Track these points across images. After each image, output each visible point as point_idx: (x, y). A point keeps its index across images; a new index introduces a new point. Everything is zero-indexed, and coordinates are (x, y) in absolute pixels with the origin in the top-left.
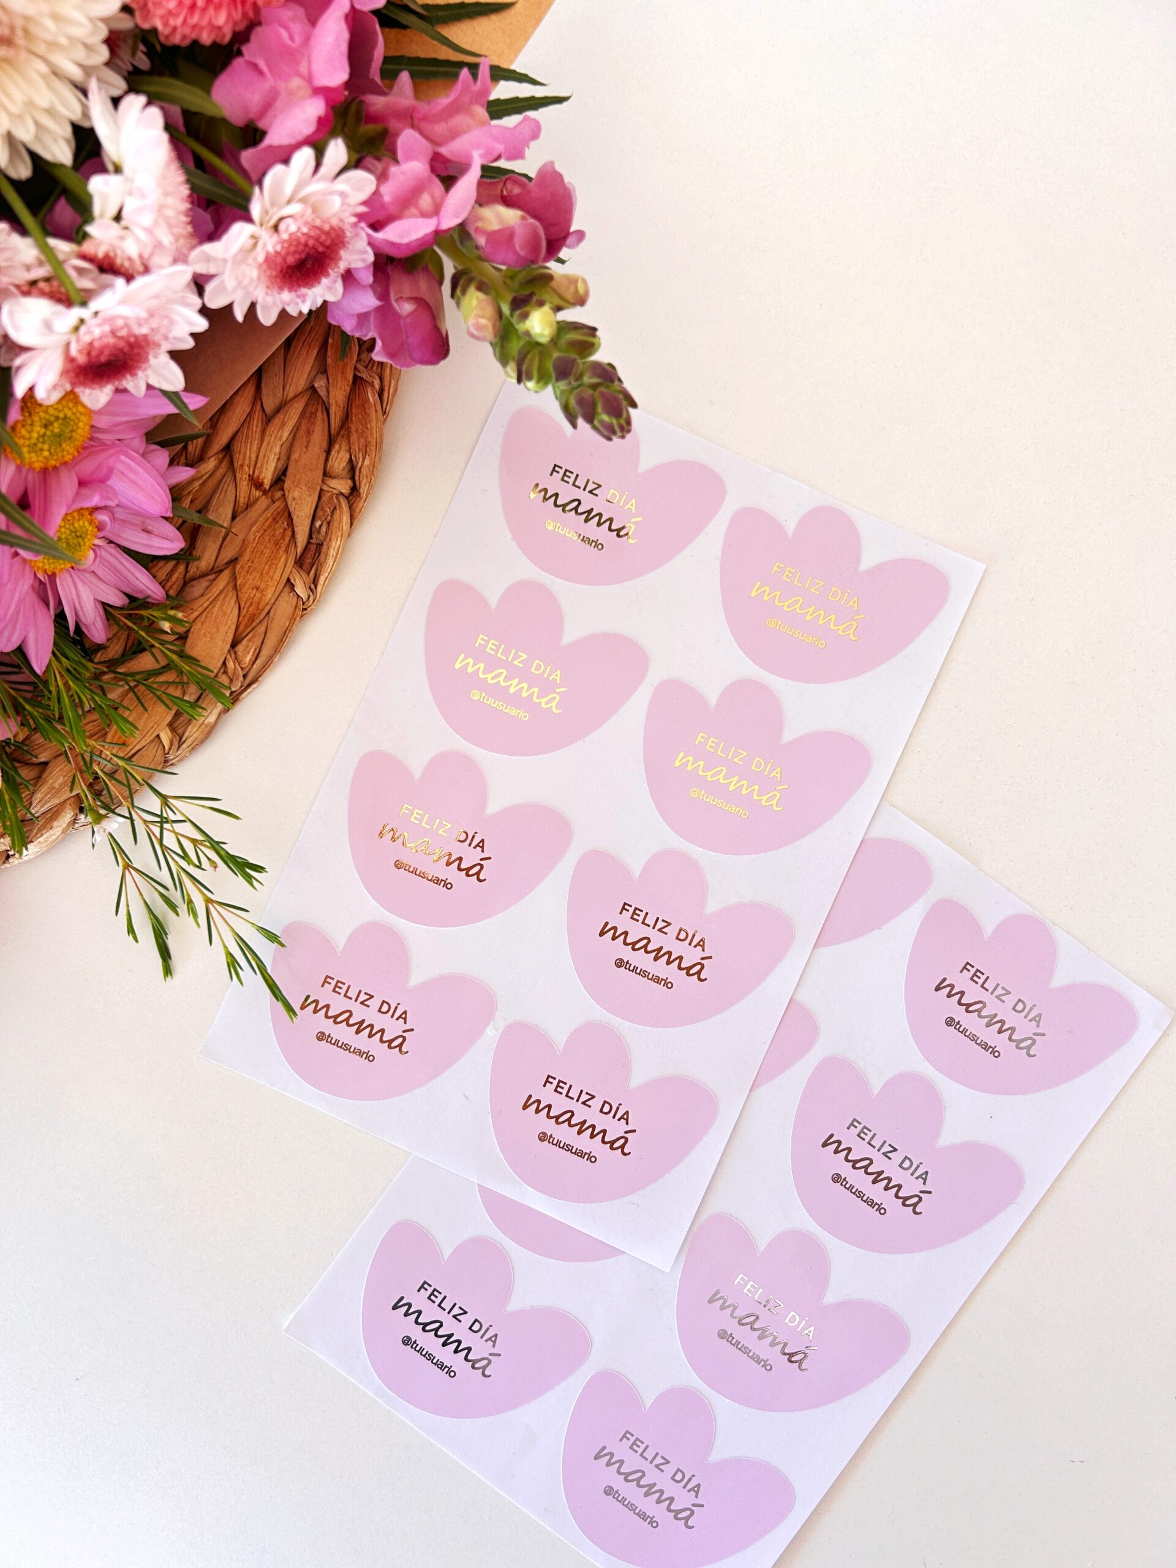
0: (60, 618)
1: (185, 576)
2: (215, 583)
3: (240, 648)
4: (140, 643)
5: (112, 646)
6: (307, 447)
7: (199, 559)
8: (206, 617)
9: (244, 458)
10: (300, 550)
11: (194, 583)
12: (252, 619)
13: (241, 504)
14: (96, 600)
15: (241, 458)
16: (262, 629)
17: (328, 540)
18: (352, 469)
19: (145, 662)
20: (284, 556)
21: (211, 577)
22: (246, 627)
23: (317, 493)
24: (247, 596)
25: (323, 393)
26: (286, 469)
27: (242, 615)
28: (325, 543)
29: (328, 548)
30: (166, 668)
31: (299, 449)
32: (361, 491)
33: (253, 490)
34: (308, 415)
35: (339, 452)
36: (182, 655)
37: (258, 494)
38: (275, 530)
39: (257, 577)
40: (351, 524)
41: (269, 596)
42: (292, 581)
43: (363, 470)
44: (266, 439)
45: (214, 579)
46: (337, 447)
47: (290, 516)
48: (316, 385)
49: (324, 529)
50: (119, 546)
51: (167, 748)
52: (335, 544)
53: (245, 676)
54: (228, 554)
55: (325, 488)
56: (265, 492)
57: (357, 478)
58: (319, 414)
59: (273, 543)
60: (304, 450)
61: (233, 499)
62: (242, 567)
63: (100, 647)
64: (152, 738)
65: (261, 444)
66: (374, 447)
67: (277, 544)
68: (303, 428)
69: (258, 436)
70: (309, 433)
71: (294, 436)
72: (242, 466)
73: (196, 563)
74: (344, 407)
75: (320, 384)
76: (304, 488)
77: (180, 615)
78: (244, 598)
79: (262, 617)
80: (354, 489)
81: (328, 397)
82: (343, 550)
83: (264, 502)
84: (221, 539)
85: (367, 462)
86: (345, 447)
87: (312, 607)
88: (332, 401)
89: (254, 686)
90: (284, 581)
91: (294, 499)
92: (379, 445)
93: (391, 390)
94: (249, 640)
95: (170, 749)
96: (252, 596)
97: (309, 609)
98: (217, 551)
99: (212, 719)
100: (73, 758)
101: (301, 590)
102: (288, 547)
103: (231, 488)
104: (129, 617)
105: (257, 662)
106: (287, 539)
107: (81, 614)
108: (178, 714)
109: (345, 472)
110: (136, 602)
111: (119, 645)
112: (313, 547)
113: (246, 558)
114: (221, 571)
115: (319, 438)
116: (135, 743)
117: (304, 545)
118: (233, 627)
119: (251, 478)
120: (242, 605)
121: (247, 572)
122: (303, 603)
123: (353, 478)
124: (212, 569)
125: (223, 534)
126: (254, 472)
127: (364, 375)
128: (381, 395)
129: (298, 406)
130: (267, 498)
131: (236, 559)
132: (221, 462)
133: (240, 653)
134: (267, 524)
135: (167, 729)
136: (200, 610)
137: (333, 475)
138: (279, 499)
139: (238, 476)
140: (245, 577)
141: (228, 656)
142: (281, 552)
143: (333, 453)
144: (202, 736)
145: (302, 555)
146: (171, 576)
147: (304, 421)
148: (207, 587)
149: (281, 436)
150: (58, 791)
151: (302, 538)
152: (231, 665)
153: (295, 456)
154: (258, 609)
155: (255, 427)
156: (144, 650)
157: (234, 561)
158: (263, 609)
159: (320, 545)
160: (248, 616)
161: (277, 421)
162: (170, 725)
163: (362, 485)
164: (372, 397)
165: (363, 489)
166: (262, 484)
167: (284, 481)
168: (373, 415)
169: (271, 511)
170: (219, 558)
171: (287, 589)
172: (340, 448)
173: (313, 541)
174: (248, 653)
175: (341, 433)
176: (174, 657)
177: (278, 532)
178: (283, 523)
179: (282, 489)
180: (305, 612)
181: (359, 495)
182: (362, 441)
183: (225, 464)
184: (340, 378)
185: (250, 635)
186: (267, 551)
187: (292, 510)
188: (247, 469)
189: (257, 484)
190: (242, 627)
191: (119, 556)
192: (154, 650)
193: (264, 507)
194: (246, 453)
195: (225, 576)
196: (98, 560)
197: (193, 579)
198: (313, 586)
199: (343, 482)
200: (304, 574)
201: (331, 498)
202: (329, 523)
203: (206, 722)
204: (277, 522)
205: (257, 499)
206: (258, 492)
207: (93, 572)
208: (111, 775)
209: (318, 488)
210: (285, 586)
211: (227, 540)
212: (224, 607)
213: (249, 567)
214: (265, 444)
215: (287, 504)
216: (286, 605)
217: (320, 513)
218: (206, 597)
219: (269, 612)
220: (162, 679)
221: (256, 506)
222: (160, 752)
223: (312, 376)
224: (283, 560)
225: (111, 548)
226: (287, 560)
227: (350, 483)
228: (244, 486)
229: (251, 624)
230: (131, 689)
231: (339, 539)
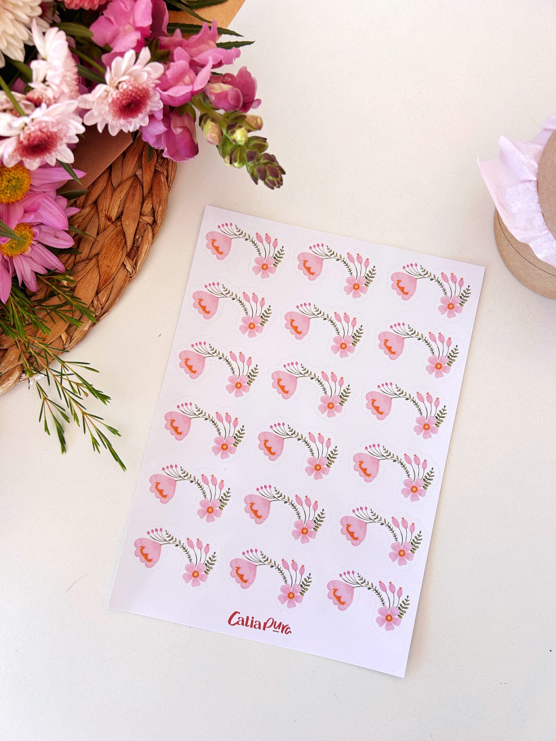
0: (15, 278)
1: (74, 262)
2: (89, 264)
3: (100, 295)
4: (53, 292)
5: (39, 294)
6: (132, 201)
7: (81, 253)
8: (84, 280)
9: (103, 207)
10: (129, 249)
11: (79, 264)
12: (106, 282)
13: (101, 228)
14: (32, 271)
15: (102, 207)
16: (110, 286)
17: (142, 244)
18: (153, 212)
19: (55, 301)
20: (121, 252)
21: (87, 262)
22: (103, 285)
23: (137, 222)
24: (103, 270)
25: (140, 177)
26: (122, 212)
27: (101, 279)
28: (141, 246)
29: (142, 248)
30: (66, 304)
31: (129, 203)
32: (158, 222)
33: (107, 221)
34: (133, 187)
35: (147, 204)
36: (73, 297)
37: (109, 223)
38: (117, 240)
39: (108, 262)
40: (153, 238)
41: (114, 270)
42: (125, 264)
43: (159, 212)
44: (114, 198)
45: (88, 263)
46: (146, 202)
47: (124, 234)
48: (137, 174)
49: (140, 239)
50: (43, 244)
51: (65, 342)
52: (145, 247)
53: (102, 308)
54: (95, 251)
55: (141, 220)
56: (113, 223)
57: (156, 216)
58: (138, 187)
59: (116, 245)
60: (131, 203)
61: (97, 226)
62: (101, 257)
63: (34, 294)
64: (57, 337)
65: (111, 201)
66: (164, 202)
67: (118, 246)
68: (131, 193)
69: (109, 197)
70: (133, 195)
71: (127, 197)
72: (102, 210)
73: (80, 255)
74: (150, 184)
75: (139, 173)
76: (131, 220)
77: (72, 278)
78: (102, 271)
79: (110, 280)
80: (155, 221)
81: (143, 179)
82: (149, 249)
83: (112, 227)
84: (92, 244)
85: (160, 208)
86: (150, 201)
87: (135, 276)
88: (144, 181)
89: (107, 313)
90: (121, 263)
91: (126, 225)
92: (166, 201)
93: (172, 177)
94: (105, 291)
95: (66, 343)
96: (106, 270)
97: (133, 277)
98: (90, 249)
99: (86, 328)
100: (20, 346)
101: (129, 267)
102: (123, 247)
103: (97, 220)
104: (48, 280)
105: (108, 302)
106: (123, 244)
107: (24, 277)
108: (70, 326)
109: (150, 214)
110: (51, 273)
111: (43, 293)
112: (135, 248)
113: (104, 253)
114: (91, 259)
115: (138, 197)
116: (49, 339)
117: (131, 247)
118: (97, 285)
119: (106, 216)
120: (101, 274)
121: (104, 259)
122: (130, 274)
123: (154, 216)
124: (87, 258)
125: (92, 242)
126: (107, 213)
127: (159, 169)
128: (167, 179)
129: (129, 183)
130: (113, 225)
131: (99, 253)
132: (92, 209)
133: (100, 297)
134: (113, 237)
135: (65, 333)
136: (81, 277)
137: (144, 214)
138: (119, 226)
139: (100, 215)
140: (103, 261)
141: (94, 299)
142: (120, 250)
143: (145, 204)
144: (81, 337)
145: (130, 252)
146: (68, 261)
147: (132, 190)
148: (85, 266)
149: (120, 196)
150: (12, 362)
151: (129, 243)
152: (95, 302)
153: (127, 206)
154: (109, 276)
155: (108, 192)
156: (55, 295)
157: (97, 255)
158: (111, 277)
159: (138, 247)
160: (104, 280)
161: (119, 190)
162: (66, 331)
163: (158, 219)
164: (163, 179)
165: (159, 221)
166: (111, 219)
167: (121, 218)
168: (164, 187)
169: (115, 231)
170: (91, 253)
171: (123, 267)
172: (148, 202)
173: (135, 245)
174: (104, 297)
175: (149, 196)
176: (69, 298)
177: (118, 241)
178: (121, 236)
179: (121, 221)
180: (131, 279)
181: (157, 224)
182: (158, 198)
183: (94, 210)
184: (148, 170)
185: (105, 289)
186: (113, 249)
187: (125, 230)
188: (104, 212)
189: (109, 219)
190: (101, 285)
191: (43, 249)
192: (60, 295)
193: (112, 229)
194: (104, 204)
195: (94, 261)
196: (33, 252)
197: (79, 262)
198: (135, 266)
199: (149, 218)
200: (130, 261)
201: (144, 225)
202: (142, 237)
203: (83, 330)
204: (118, 236)
205: (109, 226)
206: (109, 222)
207: (31, 257)
208: (39, 354)
209: (138, 220)
210: (121, 266)
211: (94, 245)
212: (93, 276)
213: (105, 257)
214: (113, 200)
215: (123, 228)
216: (121, 275)
217: (138, 232)
218: (84, 271)
219: (114, 278)
220: (63, 309)
221: (108, 229)
222: (61, 343)
223: (135, 169)
224: (120, 253)
225: (40, 246)
226: (122, 254)
227: (152, 218)
228: (103, 220)
229: (105, 284)
230: (48, 314)
231: (147, 244)
